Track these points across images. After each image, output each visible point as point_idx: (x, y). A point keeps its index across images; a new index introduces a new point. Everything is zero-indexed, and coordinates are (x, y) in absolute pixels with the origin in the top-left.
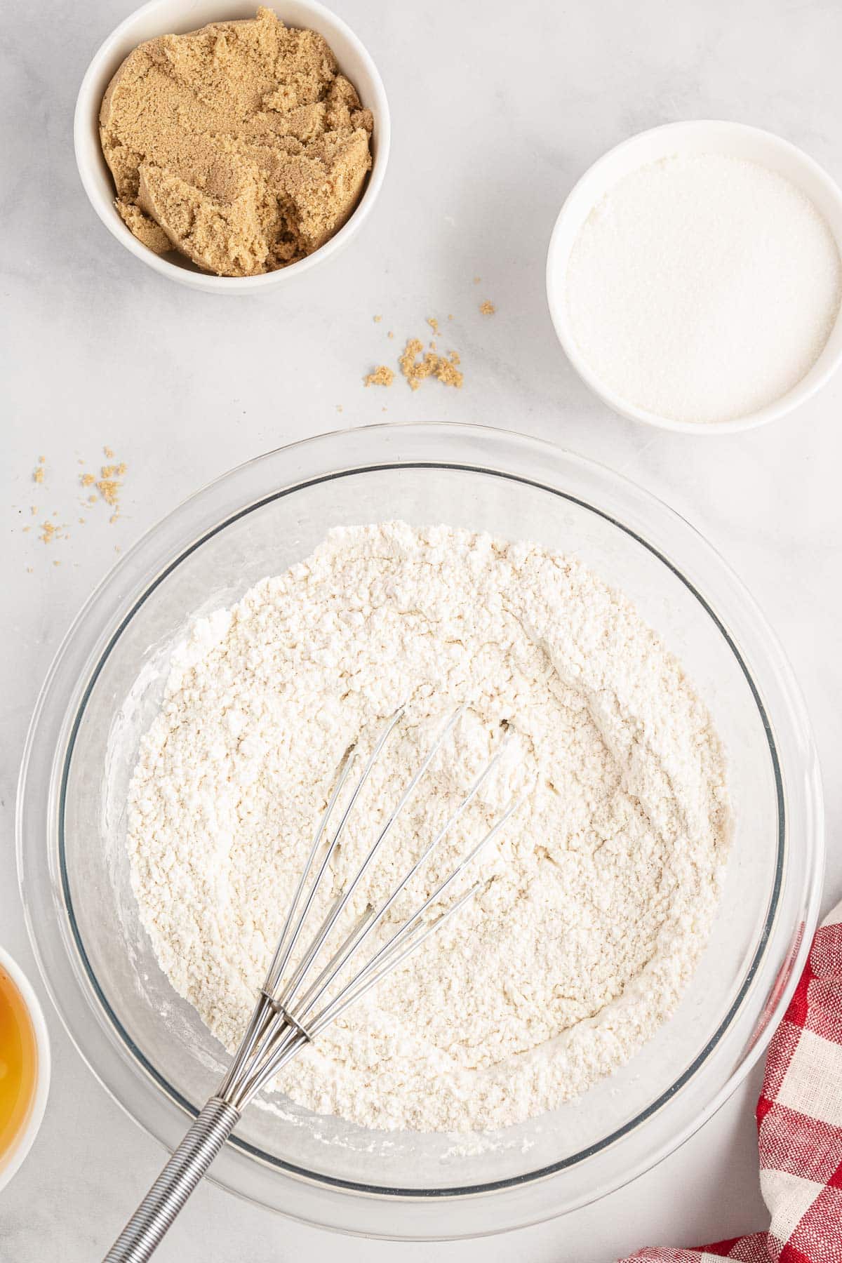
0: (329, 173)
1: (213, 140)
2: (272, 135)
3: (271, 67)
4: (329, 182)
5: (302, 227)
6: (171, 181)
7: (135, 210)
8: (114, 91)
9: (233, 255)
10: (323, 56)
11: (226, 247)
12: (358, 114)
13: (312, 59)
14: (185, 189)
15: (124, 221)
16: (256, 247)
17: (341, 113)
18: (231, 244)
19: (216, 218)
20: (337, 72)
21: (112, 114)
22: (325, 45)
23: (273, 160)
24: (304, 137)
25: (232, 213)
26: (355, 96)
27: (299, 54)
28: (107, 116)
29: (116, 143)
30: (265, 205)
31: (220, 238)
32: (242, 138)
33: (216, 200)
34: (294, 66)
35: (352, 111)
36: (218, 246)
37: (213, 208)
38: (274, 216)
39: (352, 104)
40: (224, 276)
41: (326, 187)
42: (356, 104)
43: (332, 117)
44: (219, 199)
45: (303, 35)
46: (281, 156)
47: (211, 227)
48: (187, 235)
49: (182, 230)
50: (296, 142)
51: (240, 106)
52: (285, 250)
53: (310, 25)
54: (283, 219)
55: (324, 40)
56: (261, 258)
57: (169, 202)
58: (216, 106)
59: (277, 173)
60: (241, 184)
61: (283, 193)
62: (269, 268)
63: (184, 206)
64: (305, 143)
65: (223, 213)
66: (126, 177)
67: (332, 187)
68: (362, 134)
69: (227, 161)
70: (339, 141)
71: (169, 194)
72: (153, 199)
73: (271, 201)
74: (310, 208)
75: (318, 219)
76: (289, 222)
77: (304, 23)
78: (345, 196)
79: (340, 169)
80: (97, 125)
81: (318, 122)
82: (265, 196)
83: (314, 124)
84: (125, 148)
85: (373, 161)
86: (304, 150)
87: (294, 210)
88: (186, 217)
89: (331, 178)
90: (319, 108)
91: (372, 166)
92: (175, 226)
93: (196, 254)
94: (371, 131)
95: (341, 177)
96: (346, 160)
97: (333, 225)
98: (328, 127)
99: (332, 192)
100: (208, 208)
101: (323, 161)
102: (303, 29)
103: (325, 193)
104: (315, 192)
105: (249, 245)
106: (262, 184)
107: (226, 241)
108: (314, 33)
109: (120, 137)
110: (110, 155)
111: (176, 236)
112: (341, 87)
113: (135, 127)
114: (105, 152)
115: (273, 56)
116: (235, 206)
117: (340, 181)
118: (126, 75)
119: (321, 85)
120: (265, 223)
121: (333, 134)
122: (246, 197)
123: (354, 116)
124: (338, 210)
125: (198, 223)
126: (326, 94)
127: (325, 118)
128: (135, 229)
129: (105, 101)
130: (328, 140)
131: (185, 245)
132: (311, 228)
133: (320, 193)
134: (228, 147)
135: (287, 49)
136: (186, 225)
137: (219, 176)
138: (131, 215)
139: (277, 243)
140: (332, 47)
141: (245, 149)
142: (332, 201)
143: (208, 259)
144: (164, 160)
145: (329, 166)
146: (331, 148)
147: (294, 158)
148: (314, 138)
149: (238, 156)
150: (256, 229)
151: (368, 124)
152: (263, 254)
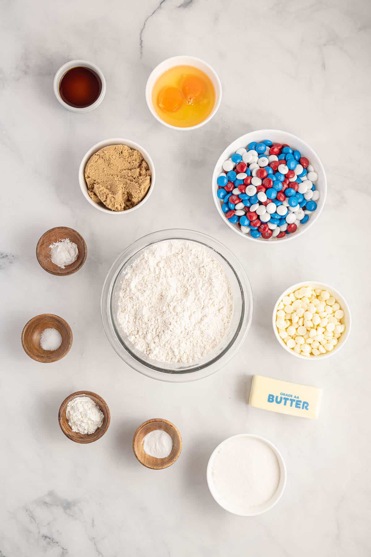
0: (140, 187)
1: (112, 177)
2: (127, 176)
3: (127, 159)
4: (140, 190)
5: (133, 200)
6: (102, 188)
7: (93, 194)
8: (89, 165)
9: (116, 207)
10: (140, 156)
11: (114, 204)
12: (148, 172)
13: (137, 157)
14: (105, 190)
15: (90, 196)
16: (121, 204)
17: (143, 172)
18: (115, 204)
19: (112, 198)
20: (143, 160)
21: (88, 171)
22: (141, 154)
23: (127, 182)
24: (134, 177)
25: (116, 197)
26: (147, 167)
27: (134, 156)
28: (87, 171)
29: (89, 177)
30: (124, 194)
31: (113, 202)
32: (119, 176)
33: (112, 193)
34: (133, 159)
35: (146, 171)
36: (112, 204)
37: (112, 195)
38: (126, 196)
39: (147, 168)
40: (114, 211)
41: (139, 191)
42: (147, 169)
43: (141, 172)
44: (113, 193)
45: (135, 152)
46: (129, 182)
47: (111, 200)
48: (105, 201)
49: (104, 200)
50: (132, 178)
51: (119, 169)
52: (128, 203)
53: (137, 149)
54: (128, 196)
55: (140, 153)
56: (123, 207)
57: (101, 193)
58: (113, 168)
59: (127, 186)
60: (118, 189)
61: (128, 191)
62: (125, 209)
63: (104, 194)
64: (134, 178)
65: (114, 197)
66: (91, 185)
67: (140, 191)
68: (148, 177)
69: (115, 183)
70: (143, 179)
71: (101, 191)
72: (97, 192)
73: (126, 193)
74: (135, 196)
75: (137, 198)
76: (130, 197)
77: (135, 148)
78: (143, 193)
79: (142, 187)
80: (84, 172)
81: (138, 173)
82: (124, 191)
83: (137, 174)
84: (91, 178)
85: (151, 184)
86: (134, 180)
87: (131, 195)
88: (105, 197)
89: (140, 188)
90: (138, 170)
91: (151, 185)
92: (103, 199)
93: (107, 206)
94: (151, 176)
95: (143, 189)
96: (144, 184)
97: (140, 200)
98: (140, 175)
99: (140, 192)
100: (110, 195)
101: (138, 184)
102: (135, 150)
103: (139, 192)
104: (136, 192)
105: (120, 204)
106: (124, 188)
107: (114, 203)
108: (138, 151)
109: (90, 176)
110: (87, 180)
111: (102, 201)
112: (144, 164)
113: (94, 174)
114: (86, 179)
115: (127, 157)
116: (117, 195)
117: (142, 190)
118: (92, 162)
119: (139, 163)
120: (124, 198)
121: (141, 177)
122: (120, 193)
123: (147, 172)
124: (141, 196)
125: (108, 199)
126: (140, 165)
127: (140, 172)
128: (92, 198)
129: (86, 167)
130: (140, 179)
131: (104, 203)
132: (135, 200)
133: (137, 192)
134: (116, 179)
135: (131, 155)
136: (105, 199)
137: (113, 186)
138: (92, 195)
139: (127, 202)
140: (142, 154)
141: (120, 179)
142: (140, 194)
143: (110, 207)
144: (100, 182)
145: (140, 185)
146: (141, 181)
147: (132, 182)
148: (137, 178)
149: (118, 181)
150: (121, 200)
151: (150, 174)
152: (123, 205)
